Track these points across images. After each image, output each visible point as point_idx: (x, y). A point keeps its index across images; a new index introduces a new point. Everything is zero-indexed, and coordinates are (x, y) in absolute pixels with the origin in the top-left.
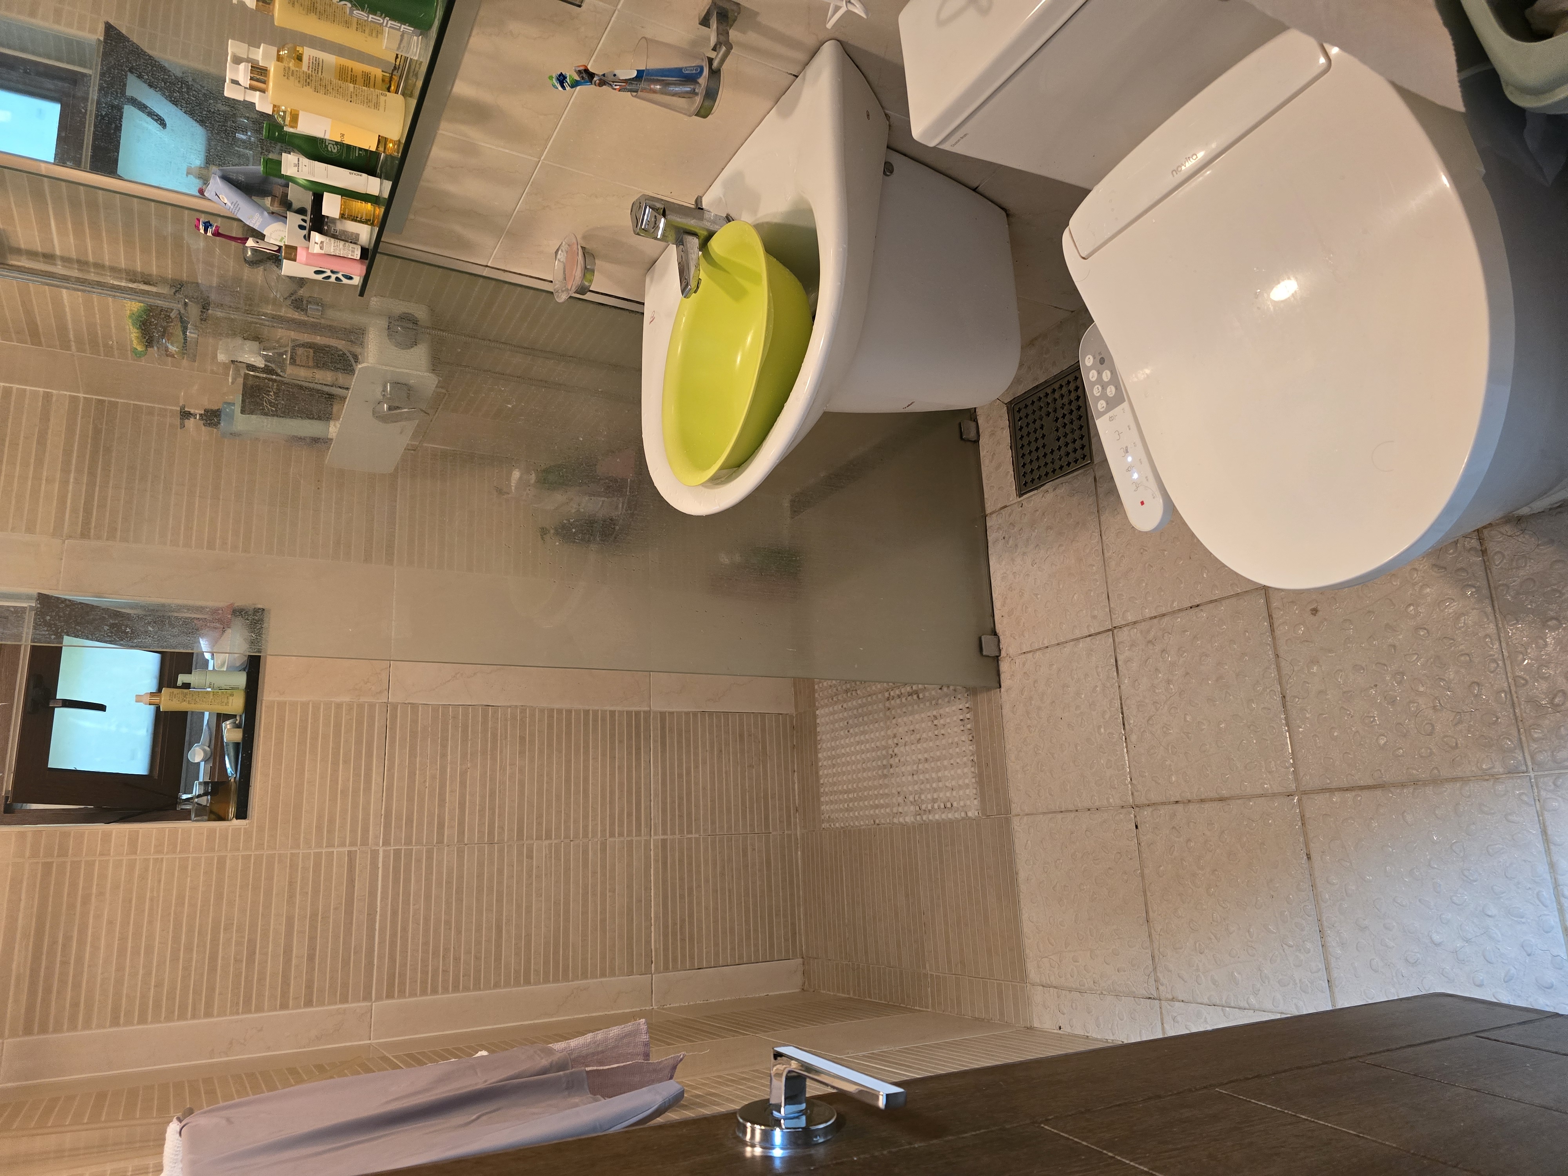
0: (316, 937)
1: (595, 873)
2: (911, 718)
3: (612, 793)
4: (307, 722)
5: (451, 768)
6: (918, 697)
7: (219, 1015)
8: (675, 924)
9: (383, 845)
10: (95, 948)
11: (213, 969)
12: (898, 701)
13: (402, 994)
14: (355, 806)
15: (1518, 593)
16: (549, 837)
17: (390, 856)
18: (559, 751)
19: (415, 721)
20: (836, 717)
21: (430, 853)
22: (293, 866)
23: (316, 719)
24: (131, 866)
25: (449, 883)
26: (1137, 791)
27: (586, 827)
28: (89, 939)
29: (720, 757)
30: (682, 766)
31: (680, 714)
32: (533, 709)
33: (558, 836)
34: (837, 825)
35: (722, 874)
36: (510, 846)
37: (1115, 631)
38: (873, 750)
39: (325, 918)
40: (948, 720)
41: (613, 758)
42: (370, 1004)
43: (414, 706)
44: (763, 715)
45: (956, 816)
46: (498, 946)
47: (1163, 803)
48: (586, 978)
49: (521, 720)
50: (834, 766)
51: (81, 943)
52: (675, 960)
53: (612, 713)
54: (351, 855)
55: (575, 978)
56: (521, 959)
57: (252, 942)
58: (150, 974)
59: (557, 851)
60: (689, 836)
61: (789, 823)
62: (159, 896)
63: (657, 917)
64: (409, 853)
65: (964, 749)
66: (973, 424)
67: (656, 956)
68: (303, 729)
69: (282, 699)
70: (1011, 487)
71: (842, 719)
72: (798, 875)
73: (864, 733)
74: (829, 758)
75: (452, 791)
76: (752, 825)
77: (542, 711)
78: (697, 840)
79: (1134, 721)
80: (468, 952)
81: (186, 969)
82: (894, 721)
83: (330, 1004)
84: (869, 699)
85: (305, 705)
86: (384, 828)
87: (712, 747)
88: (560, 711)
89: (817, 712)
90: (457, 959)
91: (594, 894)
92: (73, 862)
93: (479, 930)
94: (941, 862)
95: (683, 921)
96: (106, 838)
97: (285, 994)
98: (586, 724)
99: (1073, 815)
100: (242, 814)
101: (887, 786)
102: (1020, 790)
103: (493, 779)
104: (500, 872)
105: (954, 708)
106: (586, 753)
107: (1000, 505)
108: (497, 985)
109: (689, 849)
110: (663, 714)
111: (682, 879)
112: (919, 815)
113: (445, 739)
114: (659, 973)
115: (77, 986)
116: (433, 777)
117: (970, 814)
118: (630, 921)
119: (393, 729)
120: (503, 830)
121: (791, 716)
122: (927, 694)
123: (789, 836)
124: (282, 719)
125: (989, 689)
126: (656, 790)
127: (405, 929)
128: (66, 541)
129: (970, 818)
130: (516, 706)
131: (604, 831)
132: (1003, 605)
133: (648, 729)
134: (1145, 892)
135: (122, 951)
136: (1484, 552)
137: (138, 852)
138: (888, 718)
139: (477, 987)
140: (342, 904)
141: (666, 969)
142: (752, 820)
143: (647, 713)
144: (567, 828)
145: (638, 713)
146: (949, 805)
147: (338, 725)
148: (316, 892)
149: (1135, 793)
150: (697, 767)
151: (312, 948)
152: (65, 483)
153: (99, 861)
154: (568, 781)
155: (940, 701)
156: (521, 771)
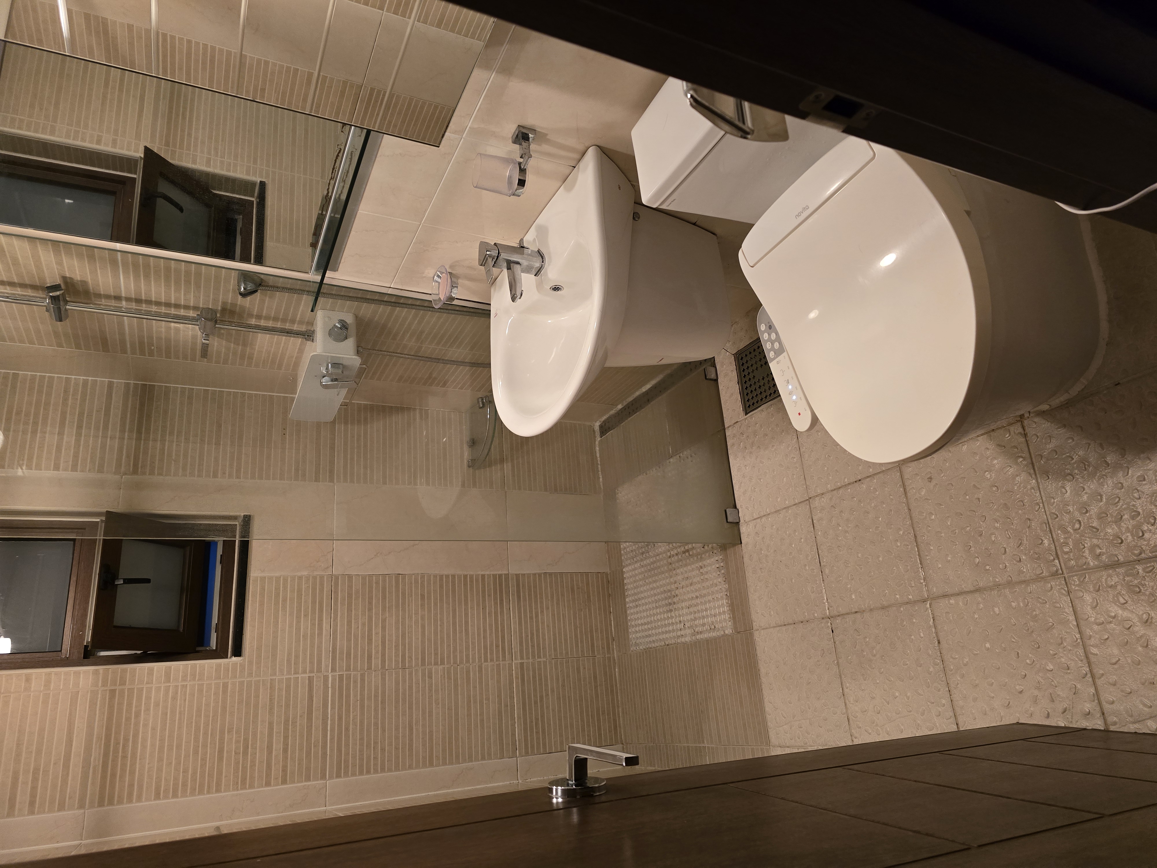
0: (289, 736)
1: (475, 687)
2: (685, 569)
3: (485, 631)
4: (280, 590)
5: (376, 618)
6: (689, 554)
7: (225, 791)
8: (531, 722)
9: (331, 672)
10: (144, 747)
11: (221, 758)
12: (676, 558)
13: (346, 774)
14: (312, 646)
15: (1048, 460)
16: (442, 663)
17: (336, 679)
18: (448, 603)
19: (350, 587)
20: (636, 572)
21: (362, 676)
22: (272, 688)
23: (285, 588)
24: (167, 689)
25: (376, 696)
26: (831, 607)
27: (467, 656)
28: (140, 740)
29: (558, 604)
30: (532, 611)
31: (529, 575)
32: (429, 576)
33: (449, 662)
34: (641, 648)
35: (563, 686)
36: (417, 671)
37: (811, 500)
38: (662, 593)
39: (294, 723)
40: (709, 569)
41: (484, 608)
42: (325, 782)
43: (350, 577)
44: (587, 574)
45: (718, 634)
46: (411, 740)
47: (848, 614)
48: (472, 761)
49: (421, 583)
50: (637, 606)
51: (135, 742)
52: (532, 747)
53: (483, 576)
54: (310, 679)
55: (464, 761)
56: (426, 749)
57: (246, 740)
58: (180, 763)
59: (449, 673)
60: (539, 660)
61: (608, 648)
62: (184, 711)
63: (519, 718)
64: (349, 677)
65: (720, 587)
66: (713, 369)
67: (519, 744)
68: (277, 595)
69: (263, 575)
70: (740, 408)
71: (640, 574)
72: (616, 686)
73: (655, 582)
74: (633, 601)
75: (377, 634)
76: (582, 651)
77: (435, 576)
78: (545, 662)
79: (826, 560)
80: (390, 744)
81: (204, 760)
82: (674, 572)
83: (298, 782)
84: (658, 557)
85: (278, 579)
86: (332, 660)
87: (552, 597)
88: (447, 576)
89: (624, 570)
90: (383, 750)
91: (475, 702)
92: (129, 689)
93: (397, 729)
94: (710, 667)
95: (537, 719)
96: (151, 671)
97: (268, 775)
98: (465, 584)
99: (792, 626)
100: (238, 652)
101: (672, 617)
102: (758, 613)
103: (403, 624)
104: (410, 687)
105: (712, 560)
106: (466, 604)
107: (733, 422)
108: (410, 767)
109: (540, 669)
110: (517, 576)
111: (535, 690)
112: (694, 635)
113: (371, 598)
114: (522, 756)
115: (132, 773)
116: (363, 624)
117: (727, 632)
118: (500, 720)
119: (336, 592)
120: (412, 659)
121: (607, 574)
122: (695, 552)
123: (609, 658)
124: (263, 588)
125: (734, 545)
126: (515, 628)
127: (347, 729)
128: (123, 477)
129: (727, 635)
130: (418, 574)
131: (480, 658)
132: (739, 488)
133: (507, 586)
134: (840, 676)
135: (161, 748)
136: (1025, 435)
137: (171, 681)
138: (671, 570)
139: (397, 769)
140: (305, 713)
141: (527, 753)
142: (582, 647)
143: (507, 575)
144: (455, 657)
145: (500, 576)
146: (713, 627)
147: (299, 591)
148: (287, 706)
149: (830, 609)
150: (542, 612)
151: (286, 744)
152: (122, 439)
153: (146, 688)
154: (454, 624)
155: (703, 556)
156: (423, 618)
